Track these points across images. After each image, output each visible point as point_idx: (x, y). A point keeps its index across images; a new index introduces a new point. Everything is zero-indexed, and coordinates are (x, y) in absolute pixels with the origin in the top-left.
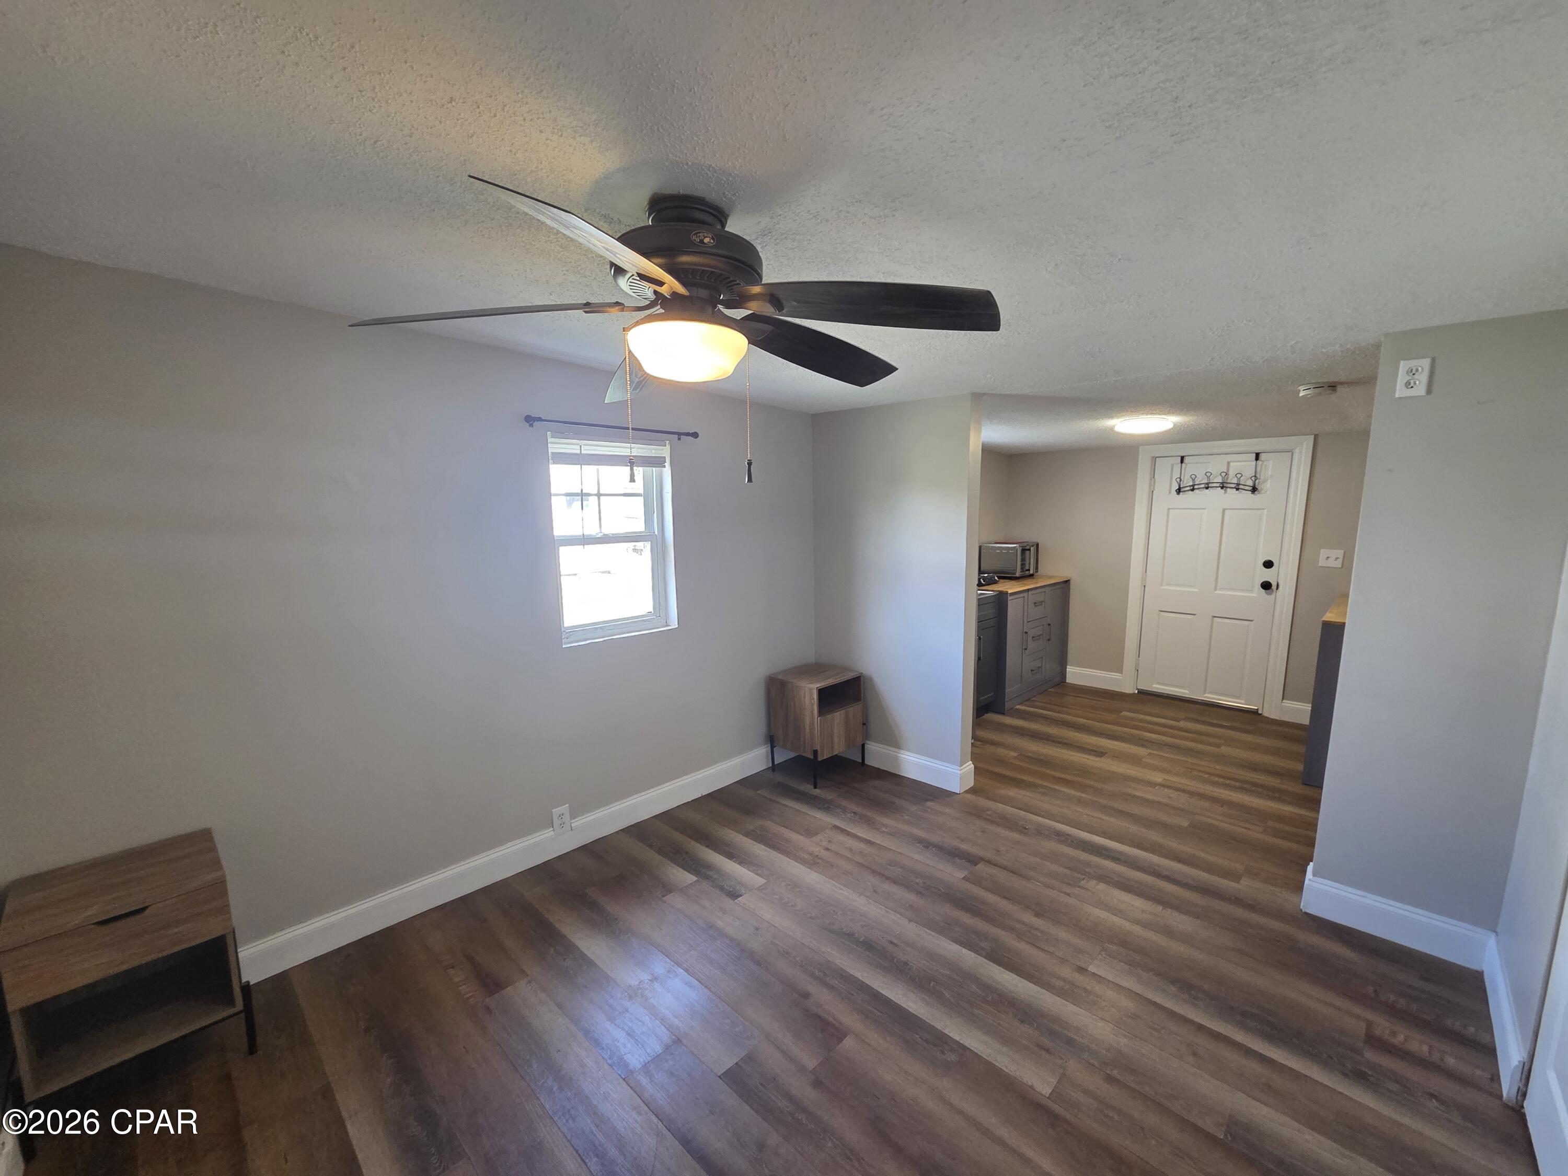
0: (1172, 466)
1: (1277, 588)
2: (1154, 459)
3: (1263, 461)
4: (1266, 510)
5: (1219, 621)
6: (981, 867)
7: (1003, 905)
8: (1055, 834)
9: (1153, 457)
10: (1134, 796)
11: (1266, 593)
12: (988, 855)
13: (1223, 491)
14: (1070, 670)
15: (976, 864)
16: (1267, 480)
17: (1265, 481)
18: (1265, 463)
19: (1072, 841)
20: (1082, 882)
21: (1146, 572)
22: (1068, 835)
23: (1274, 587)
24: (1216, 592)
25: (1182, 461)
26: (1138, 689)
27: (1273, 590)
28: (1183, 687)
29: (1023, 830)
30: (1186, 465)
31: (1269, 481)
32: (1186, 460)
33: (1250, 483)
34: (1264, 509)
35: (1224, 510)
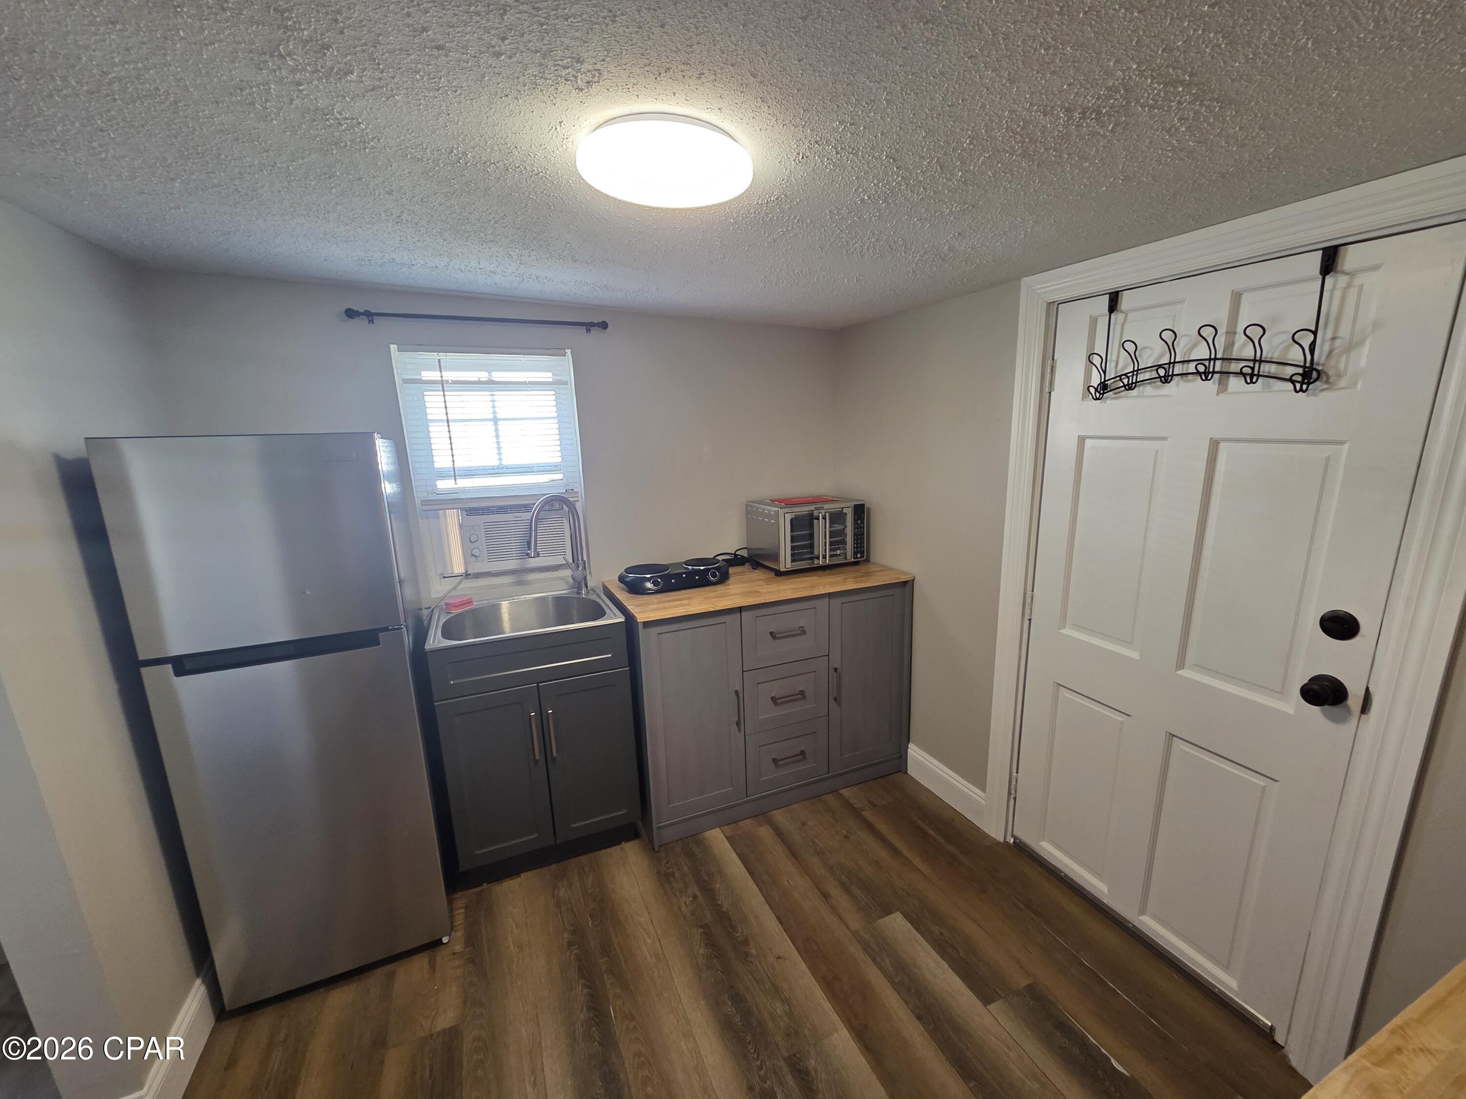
0: (1094, 322)
1: (1365, 707)
2: (1053, 308)
3: (1352, 274)
4: (1346, 447)
5: (1185, 748)
9: (1050, 304)
11: (1327, 716)
13: (1211, 385)
14: (914, 754)
16: (1362, 343)
17: (1352, 346)
18: (1359, 280)
21: (1033, 591)
23: (1354, 701)
24: (1180, 672)
25: (1113, 306)
26: (1015, 838)
27: (1348, 710)
28: (1100, 877)
30: (1127, 314)
31: (1368, 343)
32: (1126, 301)
33: (1296, 355)
34: (1342, 443)
35: (1214, 445)
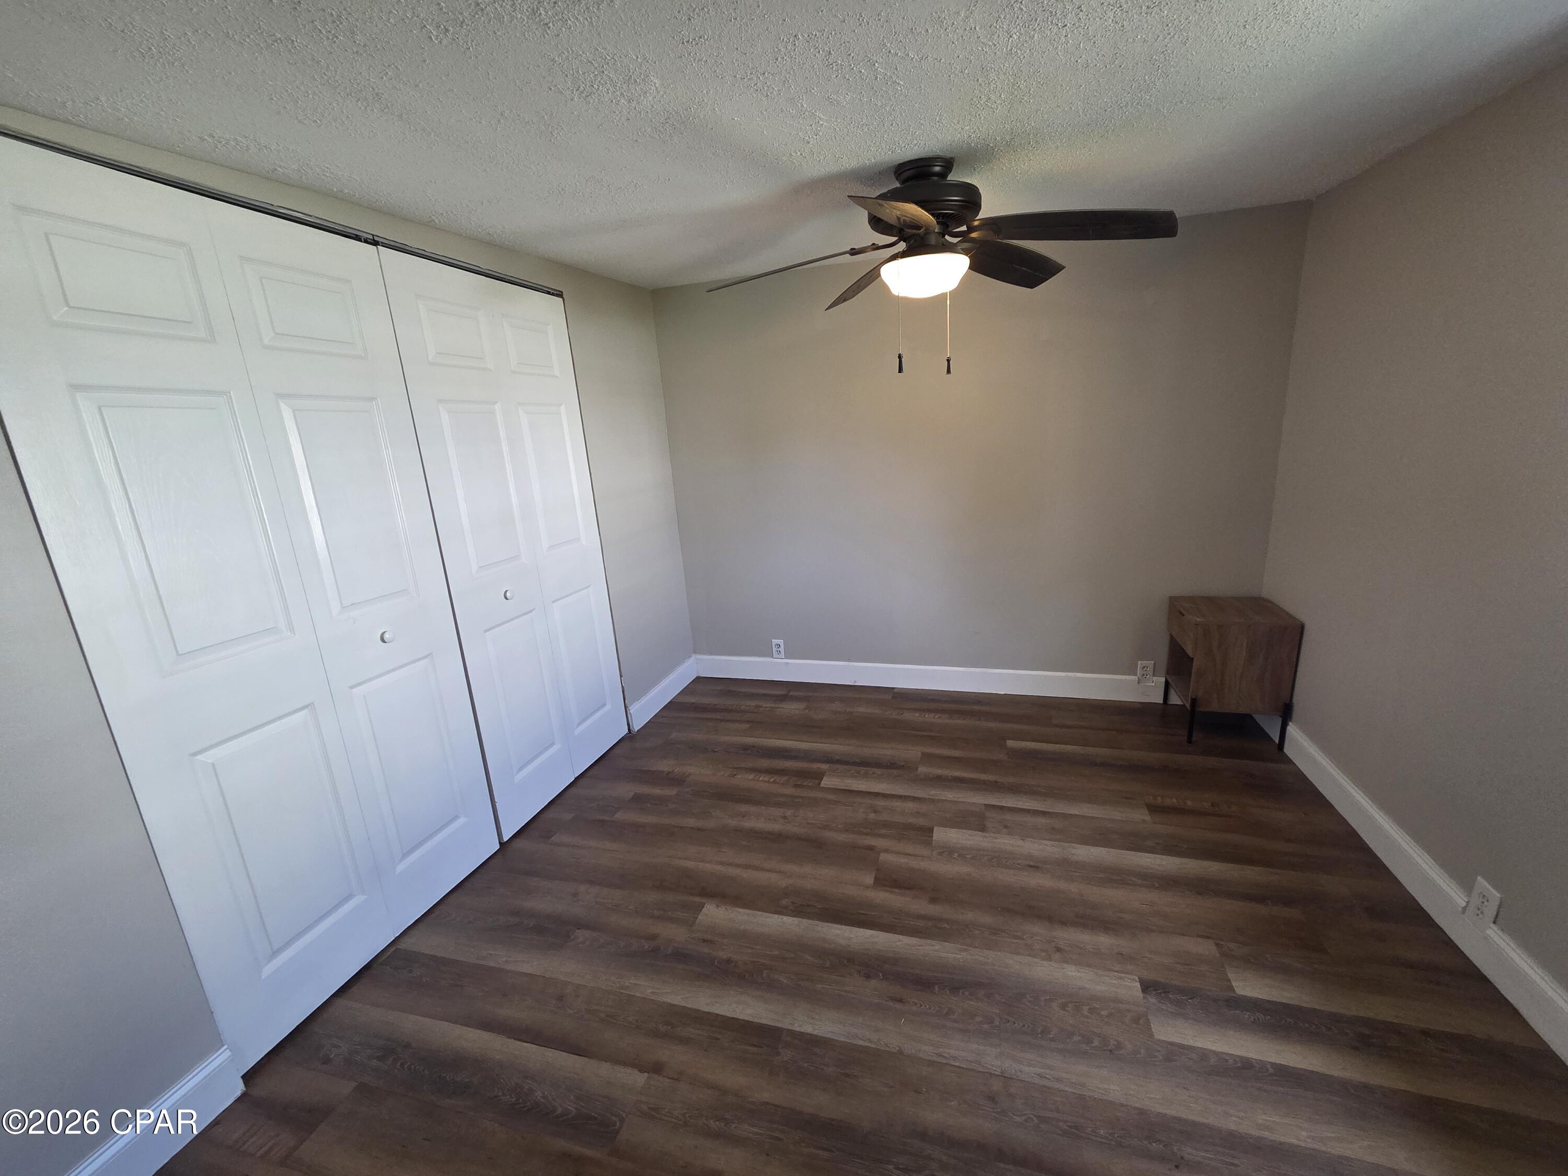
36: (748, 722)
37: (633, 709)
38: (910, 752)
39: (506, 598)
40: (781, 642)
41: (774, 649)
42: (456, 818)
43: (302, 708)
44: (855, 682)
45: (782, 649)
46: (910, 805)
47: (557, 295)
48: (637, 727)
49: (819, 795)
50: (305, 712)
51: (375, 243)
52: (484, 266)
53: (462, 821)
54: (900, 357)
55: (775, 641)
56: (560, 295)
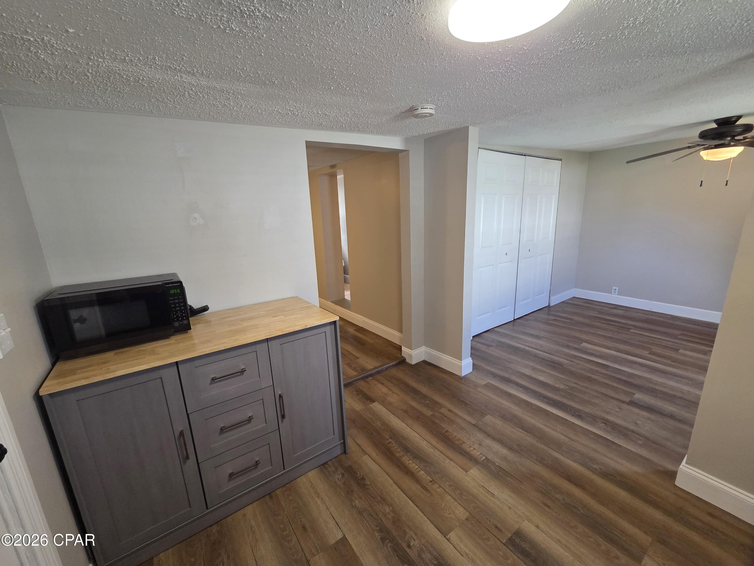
6: (628, 400)
7: (607, 382)
8: (582, 417)
10: (511, 449)
12: (625, 406)
15: (630, 401)
19: (570, 411)
20: (568, 388)
22: (573, 415)
29: (606, 422)
36: (598, 311)
37: (552, 298)
38: (676, 332)
39: (529, 251)
40: (617, 288)
41: (613, 291)
42: (507, 306)
43: (491, 265)
44: (652, 309)
45: (617, 291)
46: (670, 343)
47: (560, 160)
48: (552, 304)
49: (629, 333)
50: (492, 266)
51: (525, 155)
52: (545, 156)
53: (508, 307)
54: (702, 181)
55: (614, 288)
56: (561, 160)
